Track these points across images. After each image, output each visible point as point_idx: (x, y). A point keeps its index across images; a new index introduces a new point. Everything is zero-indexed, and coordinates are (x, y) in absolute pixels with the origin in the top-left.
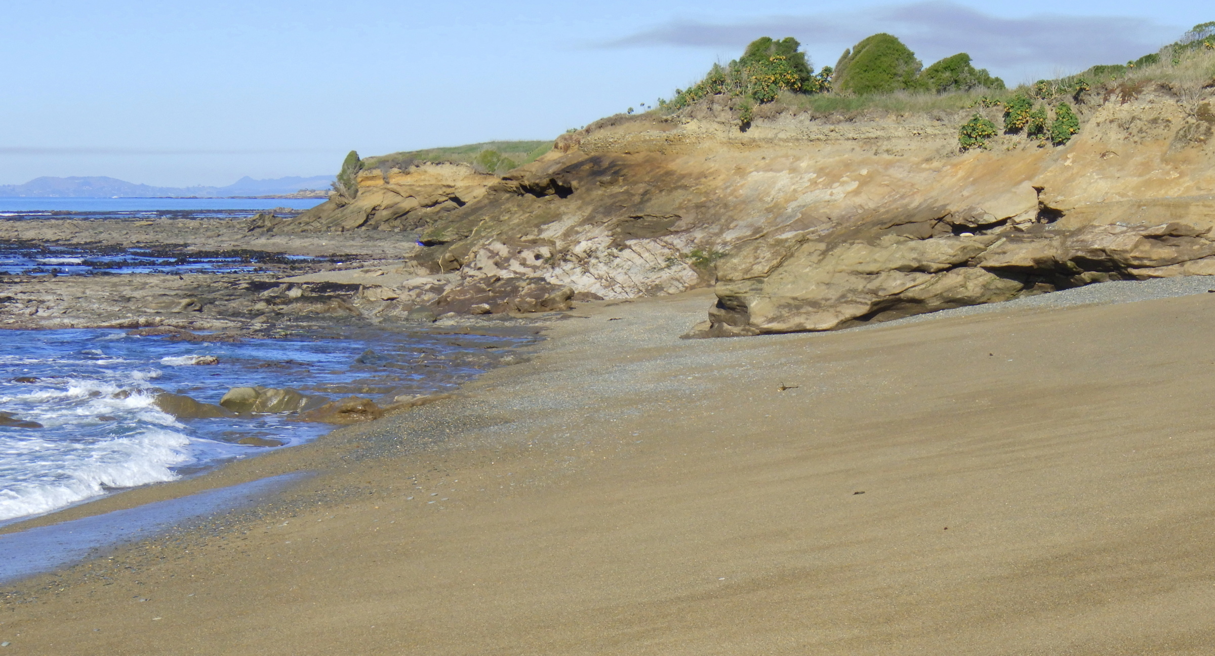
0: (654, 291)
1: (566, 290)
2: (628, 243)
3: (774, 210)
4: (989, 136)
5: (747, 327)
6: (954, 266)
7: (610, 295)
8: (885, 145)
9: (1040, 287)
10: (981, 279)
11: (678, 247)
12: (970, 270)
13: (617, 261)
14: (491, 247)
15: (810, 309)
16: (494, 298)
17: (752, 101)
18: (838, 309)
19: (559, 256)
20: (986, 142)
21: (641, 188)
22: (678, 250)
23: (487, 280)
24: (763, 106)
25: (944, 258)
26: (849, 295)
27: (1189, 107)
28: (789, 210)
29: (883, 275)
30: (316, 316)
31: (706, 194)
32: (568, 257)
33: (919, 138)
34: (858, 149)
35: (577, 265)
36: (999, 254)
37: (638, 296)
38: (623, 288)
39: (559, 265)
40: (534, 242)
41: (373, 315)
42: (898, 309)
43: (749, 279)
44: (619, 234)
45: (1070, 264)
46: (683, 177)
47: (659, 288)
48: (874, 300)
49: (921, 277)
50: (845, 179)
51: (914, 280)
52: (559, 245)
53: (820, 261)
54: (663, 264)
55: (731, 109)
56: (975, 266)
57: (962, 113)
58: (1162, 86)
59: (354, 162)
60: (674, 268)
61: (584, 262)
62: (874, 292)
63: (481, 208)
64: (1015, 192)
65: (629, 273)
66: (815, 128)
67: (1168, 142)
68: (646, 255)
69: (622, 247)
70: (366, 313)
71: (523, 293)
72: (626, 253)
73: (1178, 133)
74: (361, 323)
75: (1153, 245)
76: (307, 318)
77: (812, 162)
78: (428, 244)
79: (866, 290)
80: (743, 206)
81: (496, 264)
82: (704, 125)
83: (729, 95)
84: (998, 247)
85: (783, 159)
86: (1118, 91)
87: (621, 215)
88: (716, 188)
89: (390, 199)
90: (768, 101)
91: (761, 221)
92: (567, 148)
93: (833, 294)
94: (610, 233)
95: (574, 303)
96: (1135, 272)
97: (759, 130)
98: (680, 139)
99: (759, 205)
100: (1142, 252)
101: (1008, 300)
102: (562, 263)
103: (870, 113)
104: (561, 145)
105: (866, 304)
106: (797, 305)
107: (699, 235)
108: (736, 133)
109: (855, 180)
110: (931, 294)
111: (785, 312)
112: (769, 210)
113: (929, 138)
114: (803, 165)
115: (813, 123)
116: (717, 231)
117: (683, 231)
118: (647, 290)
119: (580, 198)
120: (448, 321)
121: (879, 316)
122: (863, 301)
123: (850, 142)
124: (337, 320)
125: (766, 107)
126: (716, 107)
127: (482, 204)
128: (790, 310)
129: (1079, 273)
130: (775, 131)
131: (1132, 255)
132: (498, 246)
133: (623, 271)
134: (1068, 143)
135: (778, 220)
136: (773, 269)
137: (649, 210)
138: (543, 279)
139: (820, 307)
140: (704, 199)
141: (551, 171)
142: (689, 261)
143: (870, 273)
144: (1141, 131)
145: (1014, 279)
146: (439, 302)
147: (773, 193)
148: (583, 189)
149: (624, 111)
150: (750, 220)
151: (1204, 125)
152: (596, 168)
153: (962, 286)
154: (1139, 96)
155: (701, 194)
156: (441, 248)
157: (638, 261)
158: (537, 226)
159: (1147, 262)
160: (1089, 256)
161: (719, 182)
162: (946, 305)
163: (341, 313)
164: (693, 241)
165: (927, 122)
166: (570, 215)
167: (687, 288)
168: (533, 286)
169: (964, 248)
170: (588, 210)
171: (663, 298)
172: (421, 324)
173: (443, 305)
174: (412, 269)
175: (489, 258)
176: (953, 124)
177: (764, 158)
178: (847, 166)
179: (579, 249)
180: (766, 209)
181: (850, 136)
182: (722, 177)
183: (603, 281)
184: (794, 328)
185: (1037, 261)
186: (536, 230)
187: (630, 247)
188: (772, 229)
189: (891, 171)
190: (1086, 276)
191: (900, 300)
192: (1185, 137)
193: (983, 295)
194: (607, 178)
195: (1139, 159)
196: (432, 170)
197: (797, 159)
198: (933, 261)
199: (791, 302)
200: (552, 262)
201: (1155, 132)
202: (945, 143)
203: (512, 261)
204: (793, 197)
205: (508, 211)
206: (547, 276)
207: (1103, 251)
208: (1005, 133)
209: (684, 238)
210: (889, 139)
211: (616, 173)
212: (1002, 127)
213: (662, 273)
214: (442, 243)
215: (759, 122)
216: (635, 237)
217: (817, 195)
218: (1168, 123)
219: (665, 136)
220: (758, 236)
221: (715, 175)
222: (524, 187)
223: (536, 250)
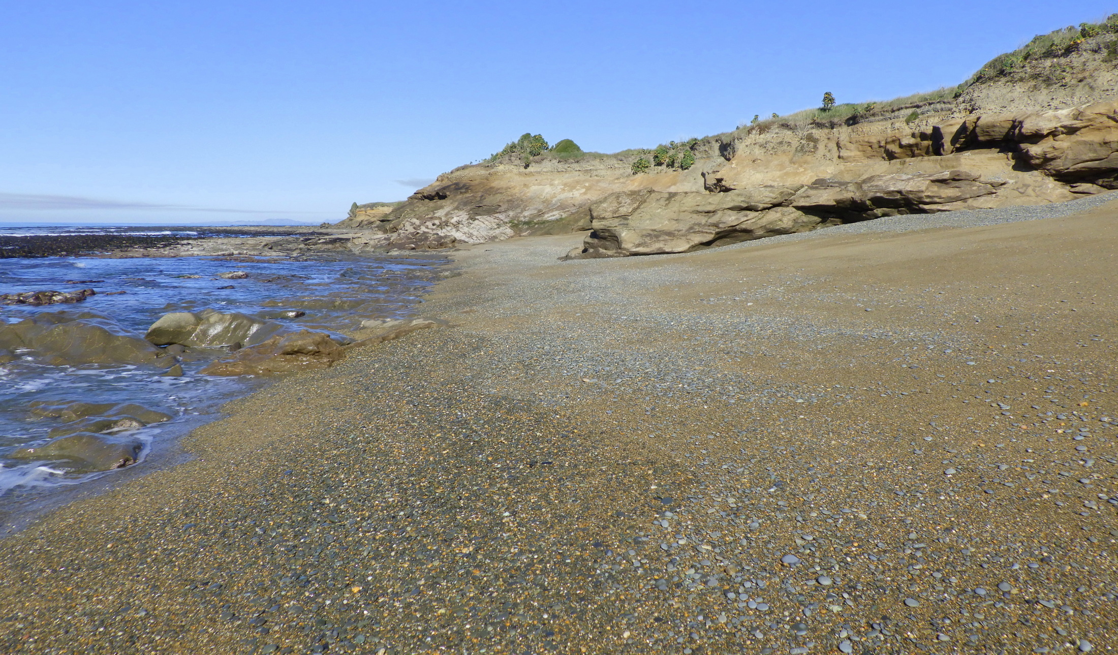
0: (493, 239)
1: (452, 237)
2: (477, 217)
3: (546, 202)
4: (647, 167)
5: (619, 251)
6: (775, 205)
7: (471, 241)
8: (595, 173)
9: (832, 221)
10: (792, 215)
11: (502, 219)
12: (785, 209)
13: (472, 225)
14: (411, 221)
15: (667, 237)
16: (416, 242)
17: (529, 155)
18: (688, 237)
19: (444, 224)
20: (646, 170)
21: (480, 194)
23: (412, 234)
24: (535, 157)
25: (767, 200)
26: (696, 227)
27: (801, 135)
28: (554, 202)
29: (720, 213)
30: (328, 250)
31: (511, 196)
32: (448, 224)
33: (611, 170)
34: (581, 175)
35: (453, 228)
36: (804, 197)
37: (485, 241)
38: (477, 237)
39: (444, 228)
40: (431, 218)
41: (356, 251)
42: (733, 237)
43: (617, 217)
44: (472, 214)
45: (868, 203)
46: (499, 189)
47: (495, 237)
48: (717, 230)
49: (752, 214)
50: (578, 188)
51: (746, 216)
52: (444, 219)
53: (667, 205)
54: (496, 227)
55: (520, 159)
56: (788, 206)
57: (633, 157)
58: (783, 125)
59: (355, 206)
60: (501, 228)
61: (457, 226)
62: (716, 225)
63: (405, 206)
65: (479, 231)
66: (561, 166)
67: (791, 153)
68: (486, 223)
69: (474, 219)
70: (353, 249)
71: (430, 240)
72: (476, 222)
73: (796, 148)
74: (350, 253)
75: (939, 187)
76: (324, 251)
77: (560, 181)
78: (382, 221)
79: (708, 224)
80: (530, 200)
81: (415, 228)
82: (507, 166)
83: (519, 153)
84: (804, 192)
85: (546, 181)
86: (757, 128)
87: (472, 206)
88: (516, 193)
89: (367, 218)
90: (538, 155)
91: (541, 207)
92: (442, 180)
93: (684, 227)
94: (467, 213)
95: (456, 244)
96: (926, 207)
97: (534, 168)
98: (496, 173)
99: (538, 200)
100: (933, 192)
101: (810, 230)
102: (446, 227)
105: (711, 233)
106: (656, 235)
107: (511, 213)
108: (522, 169)
109: (583, 188)
110: (759, 226)
111: (647, 240)
112: (544, 202)
113: (616, 169)
114: (556, 182)
115: (559, 164)
116: (520, 211)
117: (503, 212)
118: (489, 238)
119: (451, 199)
120: (395, 253)
121: (717, 243)
122: (709, 231)
123: (577, 172)
124: (338, 252)
126: (513, 158)
127: (406, 204)
128: (651, 238)
129: (872, 210)
130: (541, 168)
131: (926, 194)
132: (414, 220)
133: (476, 230)
134: (690, 169)
135: (549, 206)
136: (635, 210)
137: (485, 203)
139: (674, 236)
140: (511, 198)
141: (436, 190)
142: (509, 225)
143: (708, 212)
144: (773, 148)
145: (815, 215)
146: (389, 244)
147: (544, 194)
148: (452, 195)
149: (468, 163)
150: (535, 206)
151: (812, 144)
152: (457, 187)
153: (780, 220)
154: (770, 130)
155: (509, 196)
156: (388, 223)
157: (483, 225)
158: (433, 211)
159: (937, 200)
160: (886, 196)
161: (517, 190)
162: (767, 234)
163: (341, 249)
164: (509, 216)
165: (615, 161)
166: (447, 207)
167: (509, 237)
168: (434, 237)
169: (782, 193)
170: (456, 204)
171: (499, 242)
172: (381, 254)
173: (391, 245)
174: (375, 232)
175: (411, 225)
176: (628, 162)
177: (536, 180)
178: (578, 182)
179: (454, 221)
180: (542, 202)
181: (577, 169)
182: (518, 188)
183: (467, 234)
184: (656, 251)
185: (838, 202)
186: (432, 213)
187: (478, 219)
188: (547, 210)
189: (600, 184)
190: (878, 211)
191: (736, 231)
192: (801, 149)
193: (793, 227)
194: (463, 190)
195: (776, 162)
196: (381, 208)
197: (552, 180)
198: (759, 202)
199: (651, 233)
200: (441, 226)
201: (782, 148)
202: (624, 171)
203: (422, 227)
204: (554, 196)
205: (418, 206)
206: (439, 233)
207: (900, 192)
208: (654, 166)
209: (504, 214)
210: (596, 170)
211: (467, 188)
212: (653, 163)
213: (496, 231)
214: (388, 221)
215: (533, 164)
216: (480, 215)
217: (566, 195)
218: (789, 144)
219: (488, 172)
220: (541, 213)
221: (514, 187)
222: (424, 197)
223: (433, 222)
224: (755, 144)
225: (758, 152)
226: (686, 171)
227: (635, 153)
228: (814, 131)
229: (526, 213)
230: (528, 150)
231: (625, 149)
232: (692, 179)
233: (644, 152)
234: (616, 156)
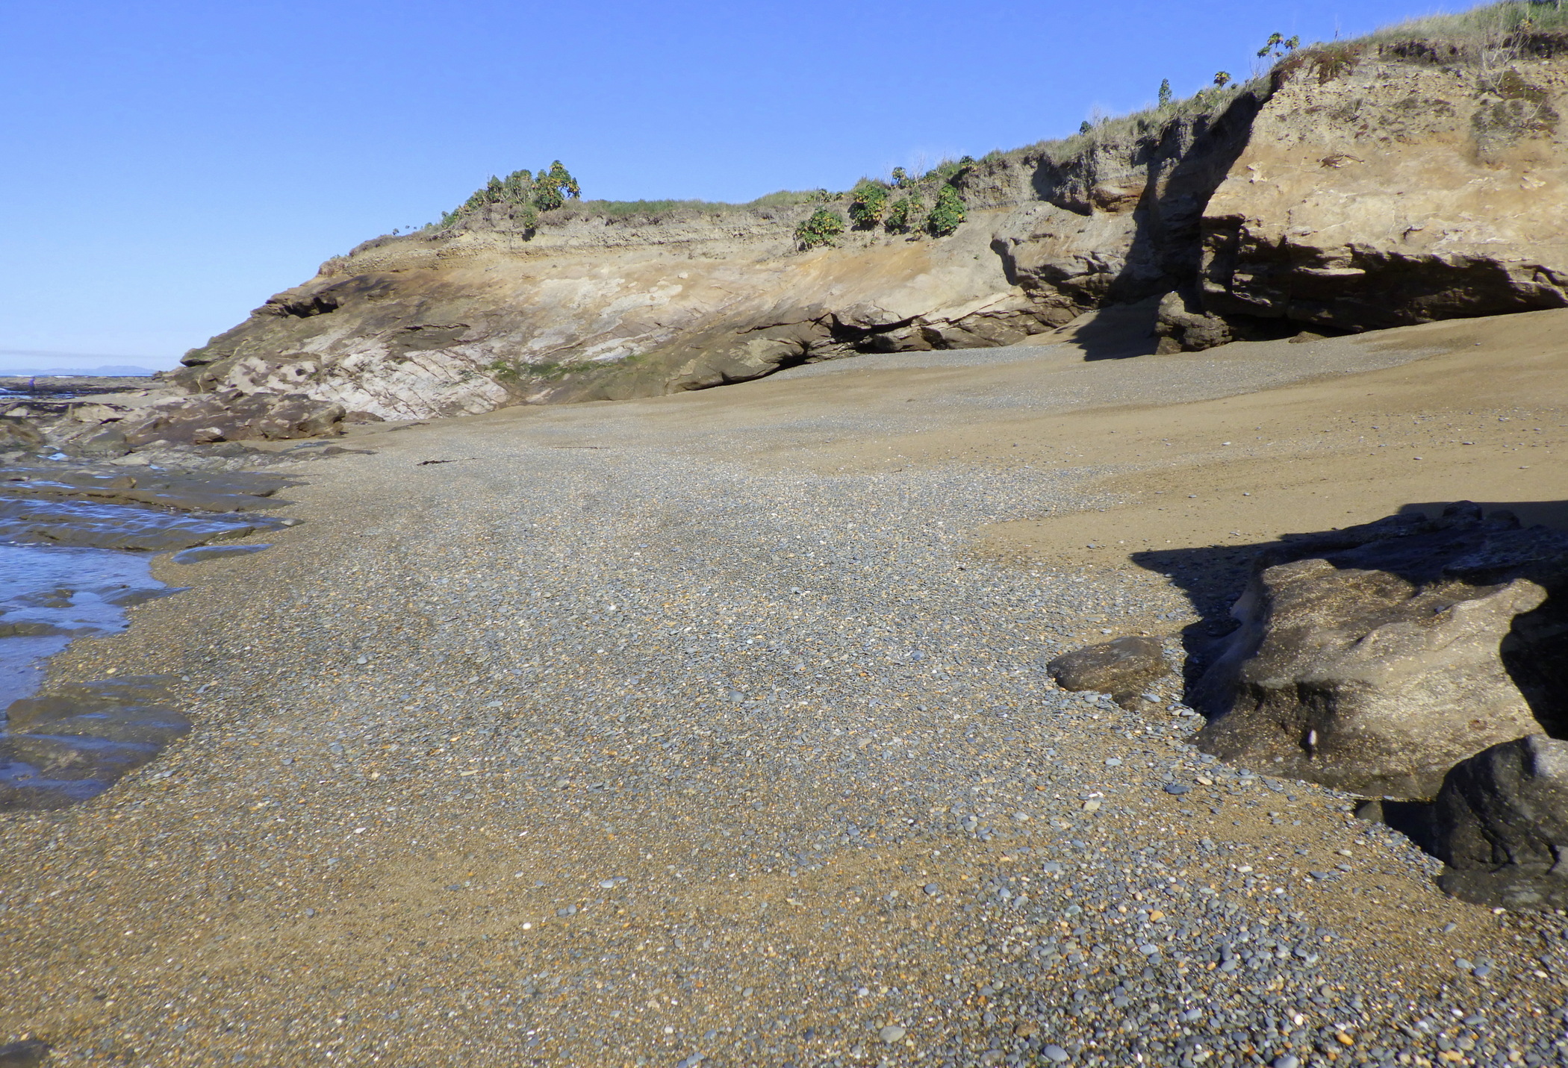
0: (451, 410)
1: (333, 408)
2: (408, 355)
3: (585, 316)
4: (836, 232)
7: (392, 416)
8: (700, 249)
11: (473, 358)
13: (397, 375)
14: (247, 363)
16: (231, 420)
17: (535, 209)
19: (325, 370)
20: (834, 239)
21: (416, 300)
22: (473, 361)
24: (548, 212)
27: (1477, 78)
28: (605, 316)
31: (495, 303)
32: (336, 372)
33: (741, 240)
34: (666, 254)
35: (347, 381)
37: (429, 416)
38: (408, 406)
39: (325, 381)
40: (296, 357)
44: (395, 346)
46: (463, 288)
47: (456, 406)
50: (662, 283)
52: (325, 358)
54: (458, 378)
55: (511, 217)
57: (798, 209)
58: (1401, 52)
60: (472, 382)
61: (356, 376)
63: (244, 330)
64: (913, 288)
65: (414, 388)
66: (613, 233)
67: (1465, 135)
68: (433, 367)
69: (402, 360)
71: (272, 412)
72: (407, 366)
73: (1477, 119)
77: (614, 269)
78: (189, 364)
80: (544, 313)
81: (253, 381)
82: (481, 236)
83: (508, 203)
85: (579, 267)
86: (1308, 63)
87: (396, 327)
88: (505, 296)
90: (555, 207)
91: (574, 328)
92: (331, 273)
94: (385, 345)
95: (346, 425)
97: (546, 237)
98: (454, 252)
99: (564, 311)
102: (329, 378)
103: (679, 214)
104: (325, 270)
107: (497, 345)
108: (518, 242)
109: (676, 284)
112: (579, 317)
113: (755, 239)
114: (605, 271)
115: (610, 227)
116: (519, 339)
117: (475, 340)
118: (441, 409)
119: (347, 311)
123: (656, 246)
125: (552, 214)
126: (494, 216)
127: (246, 326)
130: (565, 238)
132: (255, 362)
133: (406, 386)
134: (956, 233)
135: (595, 326)
137: (429, 320)
138: (306, 397)
140: (493, 307)
141: (315, 291)
142: (492, 374)
144: (1384, 121)
147: (577, 299)
148: (350, 303)
149: (389, 232)
150: (557, 327)
151: (1529, 105)
152: (362, 285)
154: (1355, 69)
155: (488, 302)
156: (201, 368)
157: (425, 375)
158: (299, 340)
161: (507, 290)
164: (490, 351)
165: (751, 220)
166: (336, 328)
167: (495, 406)
168: (287, 402)
170: (357, 323)
171: (465, 419)
174: (172, 390)
175: (245, 374)
176: (785, 221)
177: (554, 266)
178: (660, 270)
179: (349, 363)
180: (574, 315)
181: (656, 240)
182: (509, 286)
183: (381, 398)
186: (298, 344)
187: (411, 360)
188: (590, 336)
189: (717, 274)
192: (1498, 122)
194: (377, 291)
195: (1412, 165)
197: (595, 266)
200: (317, 377)
201: (1421, 121)
202: (776, 243)
203: (270, 377)
204: (605, 302)
205: (272, 331)
206: (311, 393)
208: (854, 229)
209: (478, 347)
210: (703, 242)
211: (384, 287)
212: (849, 223)
213: (457, 388)
214: (203, 363)
215: (545, 229)
216: (417, 348)
217: (635, 300)
218: (1442, 107)
219: (436, 251)
220: (573, 344)
221: (501, 283)
222: (287, 308)
223: (298, 365)
224: (1311, 111)
225: (1328, 135)
226: (946, 238)
227: (803, 198)
228: (1519, 66)
229: (536, 345)
230: (532, 196)
231: (773, 191)
232: (969, 259)
233: (824, 196)
234: (753, 208)
